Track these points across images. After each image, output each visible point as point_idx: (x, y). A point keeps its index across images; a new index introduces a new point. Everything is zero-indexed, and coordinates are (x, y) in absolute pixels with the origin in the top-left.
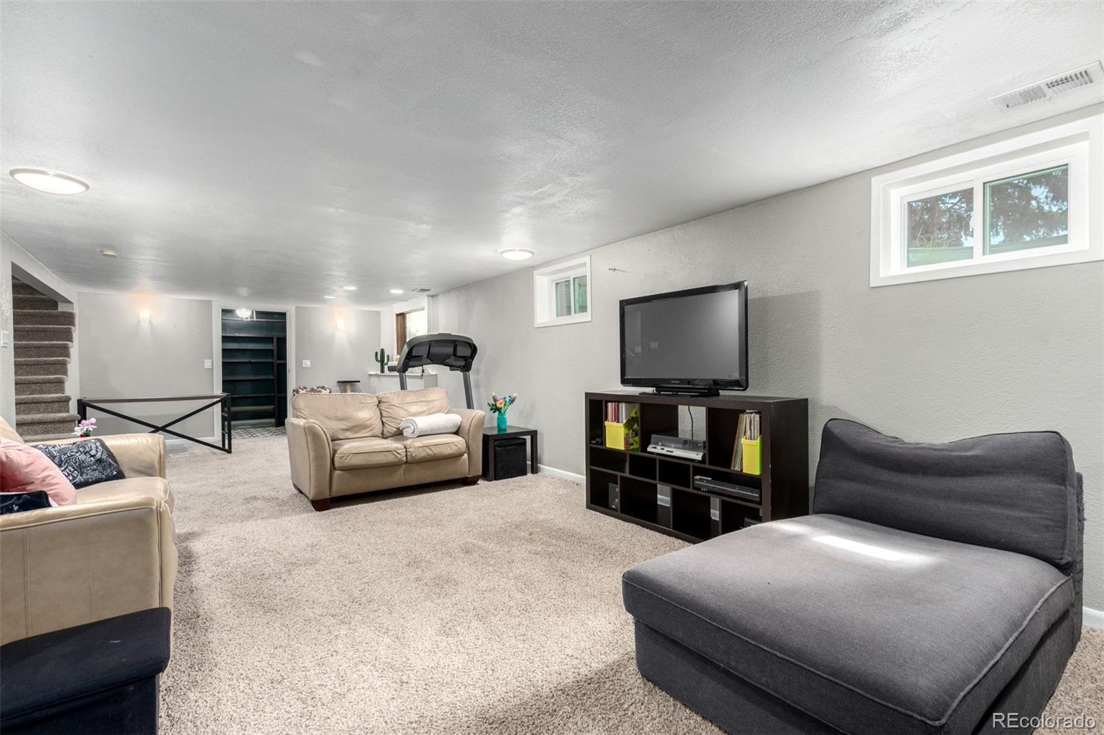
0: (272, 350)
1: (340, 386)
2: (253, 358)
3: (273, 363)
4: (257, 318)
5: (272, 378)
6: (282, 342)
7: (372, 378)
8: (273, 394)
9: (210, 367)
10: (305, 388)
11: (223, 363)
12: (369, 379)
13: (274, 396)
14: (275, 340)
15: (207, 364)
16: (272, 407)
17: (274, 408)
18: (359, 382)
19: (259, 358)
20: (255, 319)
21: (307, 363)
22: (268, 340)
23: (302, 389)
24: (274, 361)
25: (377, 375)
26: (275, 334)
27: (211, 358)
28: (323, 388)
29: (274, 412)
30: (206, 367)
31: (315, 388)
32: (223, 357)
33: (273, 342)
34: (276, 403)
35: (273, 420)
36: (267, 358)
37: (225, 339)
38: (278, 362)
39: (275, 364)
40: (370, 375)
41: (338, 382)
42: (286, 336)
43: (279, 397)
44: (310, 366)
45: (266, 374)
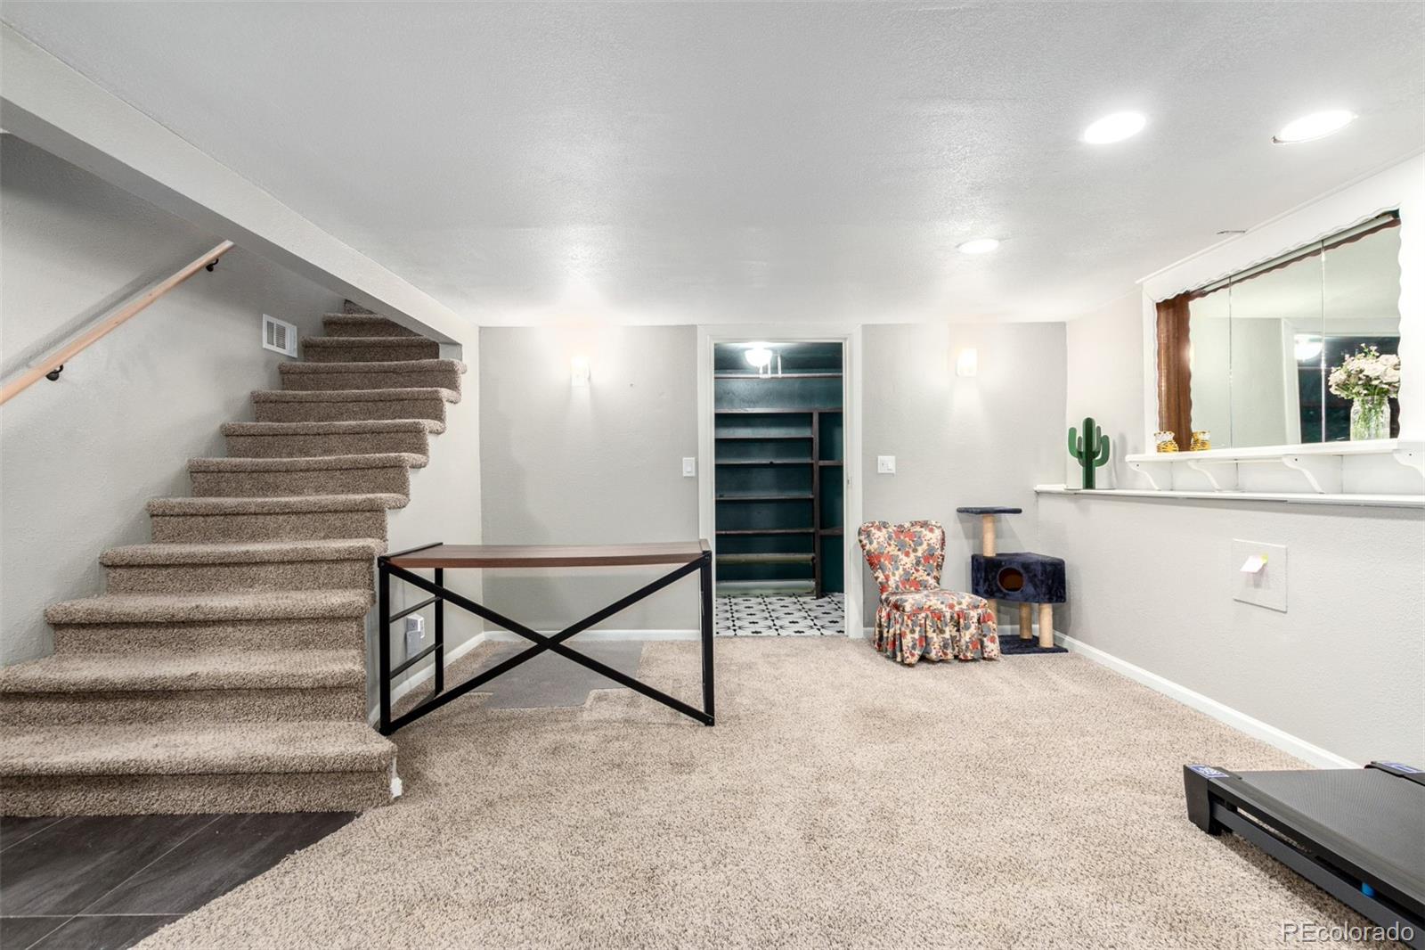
0: (811, 440)
1: (962, 521)
2: (778, 456)
3: (812, 464)
4: (782, 373)
5: (811, 497)
6: (832, 421)
7: (1043, 501)
8: (812, 531)
9: (693, 474)
10: (885, 525)
11: (718, 467)
12: (1037, 501)
13: (813, 534)
14: (816, 418)
15: (688, 468)
16: (810, 556)
17: (813, 559)
18: (1018, 511)
19: (787, 456)
20: (780, 375)
21: (888, 463)
22: (802, 419)
23: (879, 529)
24: (813, 462)
25: (1071, 495)
26: (816, 408)
27: (695, 453)
28: (924, 524)
29: (814, 565)
30: (685, 474)
31: (907, 525)
32: (718, 454)
33: (810, 424)
34: (817, 548)
35: (812, 583)
36: (800, 455)
37: (722, 420)
38: (822, 463)
39: (816, 469)
40: (1038, 493)
41: (960, 511)
42: (842, 408)
43: (822, 537)
44: (894, 471)
45: (799, 488)
